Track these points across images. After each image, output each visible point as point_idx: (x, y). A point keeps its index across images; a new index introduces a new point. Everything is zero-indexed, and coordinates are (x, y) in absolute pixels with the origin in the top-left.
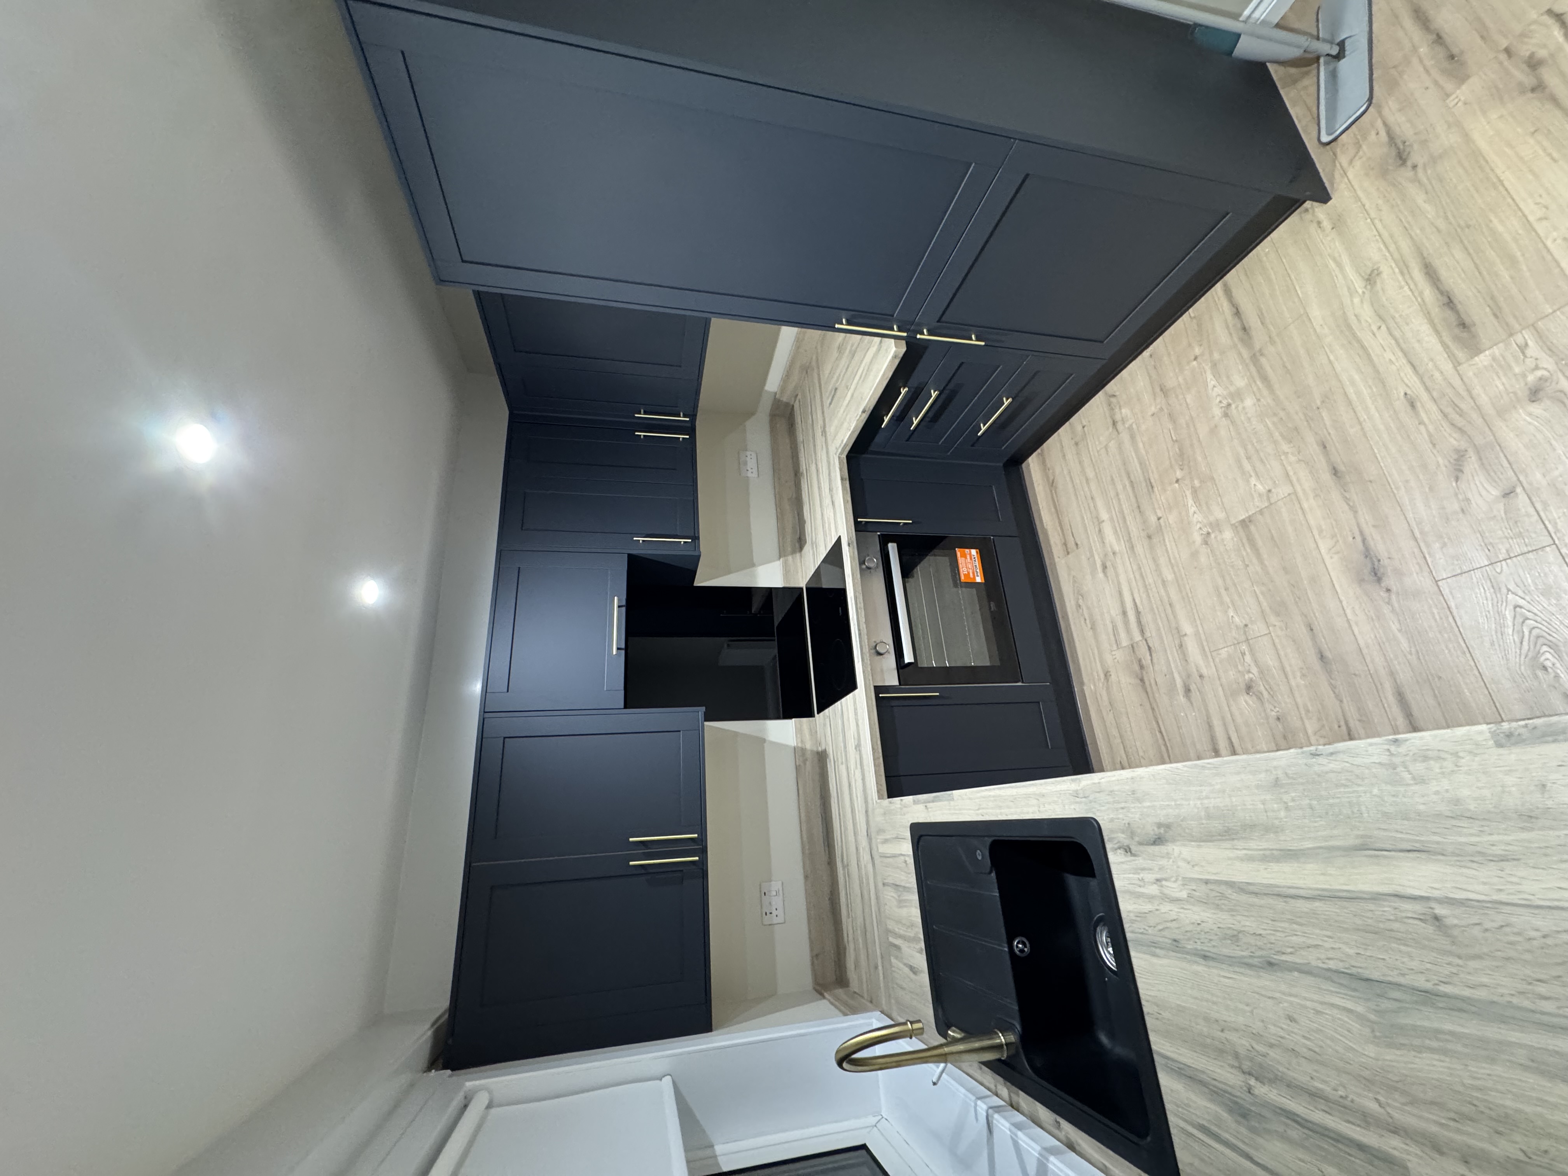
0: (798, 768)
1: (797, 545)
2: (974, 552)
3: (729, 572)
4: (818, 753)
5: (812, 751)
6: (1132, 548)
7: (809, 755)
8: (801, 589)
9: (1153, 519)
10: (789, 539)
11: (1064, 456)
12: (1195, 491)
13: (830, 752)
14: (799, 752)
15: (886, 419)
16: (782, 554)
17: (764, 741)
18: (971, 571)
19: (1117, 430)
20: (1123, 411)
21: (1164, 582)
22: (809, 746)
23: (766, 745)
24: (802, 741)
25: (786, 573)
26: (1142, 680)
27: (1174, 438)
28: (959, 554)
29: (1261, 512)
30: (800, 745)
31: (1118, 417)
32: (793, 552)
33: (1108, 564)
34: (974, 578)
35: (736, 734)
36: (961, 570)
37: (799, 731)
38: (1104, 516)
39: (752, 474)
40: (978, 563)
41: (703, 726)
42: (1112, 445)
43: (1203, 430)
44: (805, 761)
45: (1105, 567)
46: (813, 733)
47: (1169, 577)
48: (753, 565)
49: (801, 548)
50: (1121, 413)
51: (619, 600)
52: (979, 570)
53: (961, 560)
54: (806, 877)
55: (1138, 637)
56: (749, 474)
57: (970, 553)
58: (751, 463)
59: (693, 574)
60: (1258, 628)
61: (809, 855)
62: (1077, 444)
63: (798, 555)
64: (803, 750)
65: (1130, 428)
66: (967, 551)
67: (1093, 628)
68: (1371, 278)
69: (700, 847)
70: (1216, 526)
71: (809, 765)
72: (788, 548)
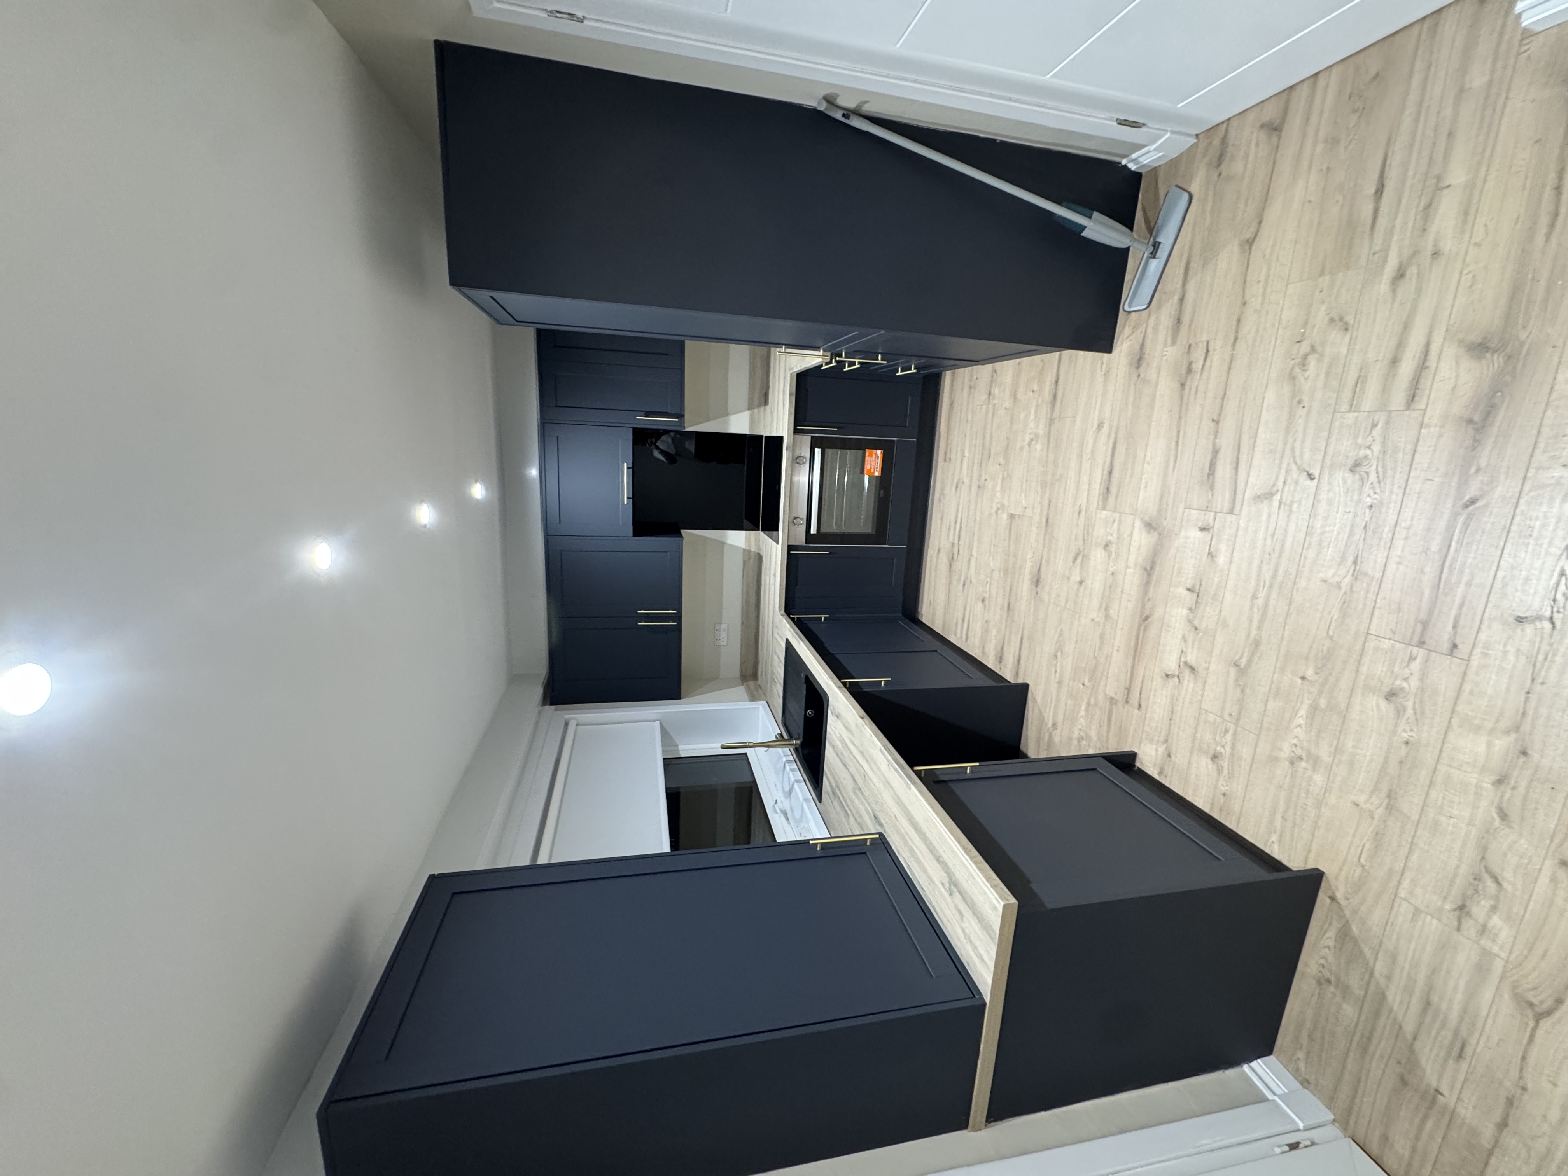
0: (745, 563)
1: (763, 399)
2: (879, 452)
3: (708, 420)
5: (755, 552)
6: (970, 487)
7: (752, 555)
8: (762, 435)
10: (756, 392)
11: (962, 390)
12: (1003, 478)
14: (747, 553)
16: (750, 407)
17: (723, 543)
18: (873, 467)
20: (996, 390)
21: (975, 520)
22: (753, 549)
23: (726, 548)
24: (749, 547)
25: (752, 422)
28: (867, 454)
29: (1019, 516)
30: (747, 548)
31: (992, 391)
32: (759, 406)
34: (874, 473)
35: (706, 539)
36: (866, 466)
40: (879, 461)
41: (684, 534)
42: (984, 407)
43: (1018, 446)
44: (749, 559)
45: (957, 486)
46: (757, 541)
48: (728, 415)
50: (994, 390)
51: (627, 465)
52: (879, 467)
53: (867, 458)
54: (742, 624)
57: (876, 454)
61: (745, 613)
62: (970, 387)
63: (762, 408)
64: (749, 552)
65: (994, 406)
66: (874, 451)
68: (1100, 425)
69: (678, 618)
71: (752, 561)
72: (756, 402)
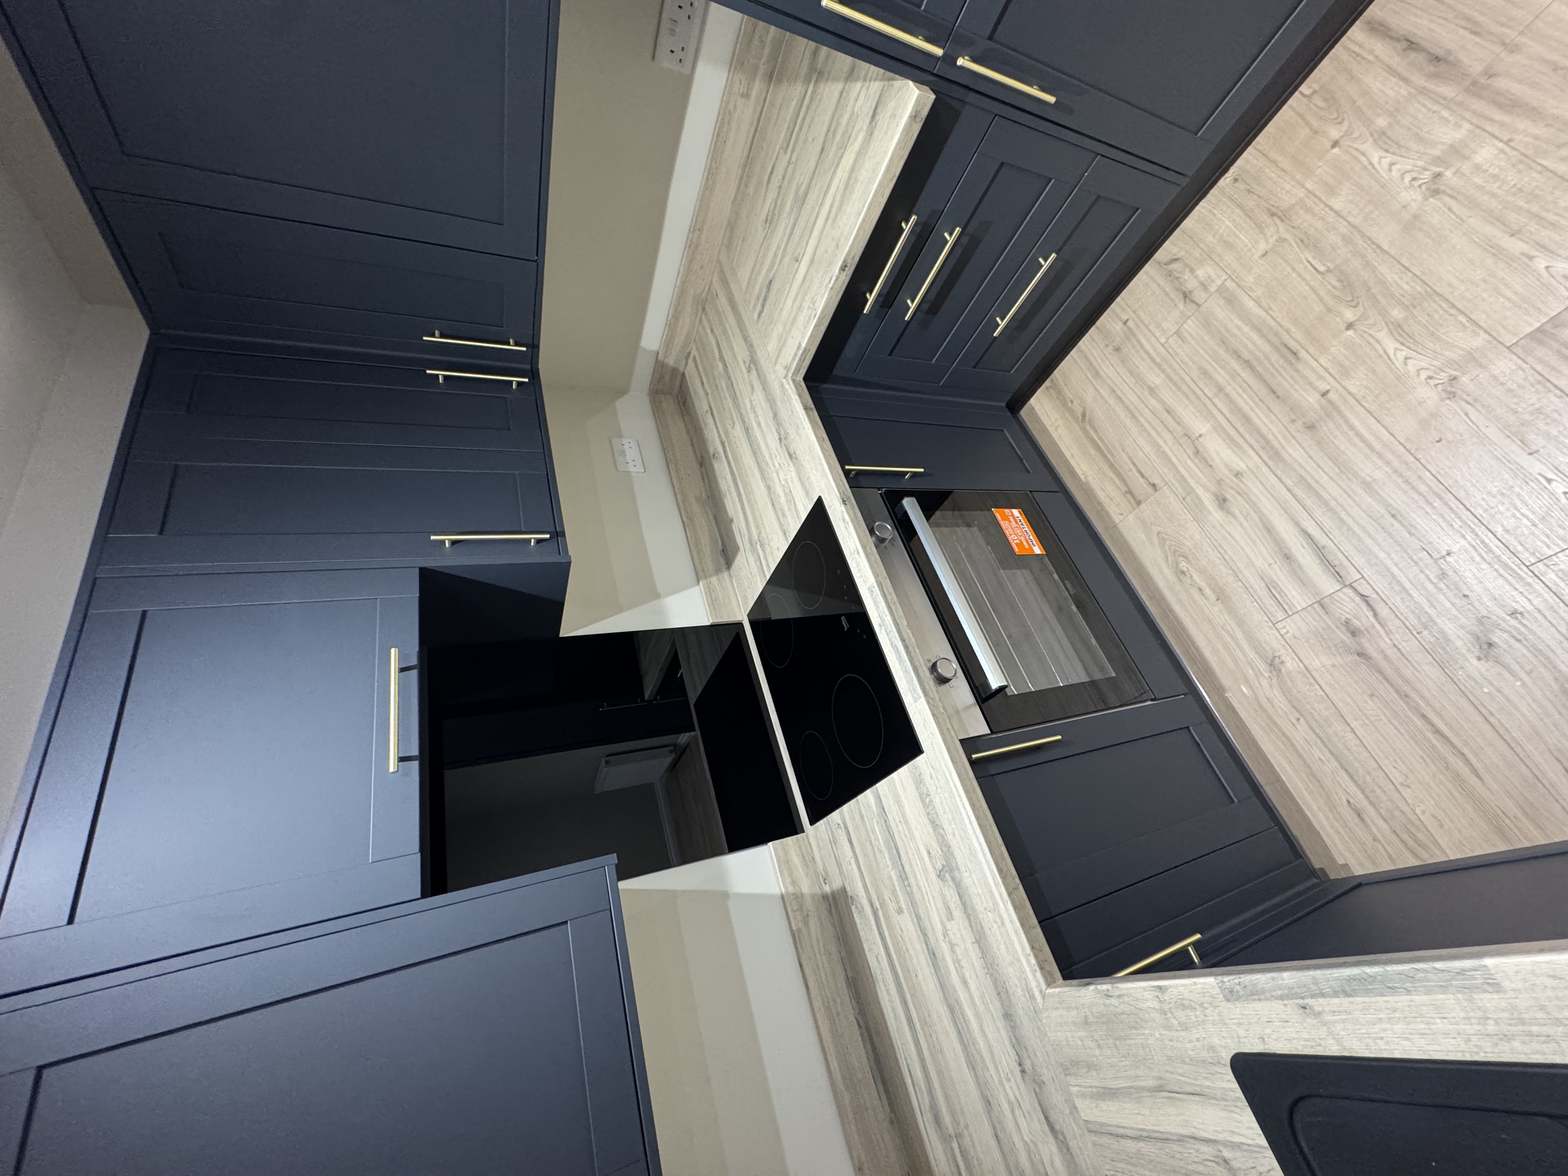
0: (796, 937)
1: (722, 561)
2: (1016, 512)
3: (618, 610)
4: (825, 897)
5: (813, 896)
6: (1276, 455)
7: (809, 903)
8: (740, 625)
9: (1311, 399)
10: (707, 550)
12: (1397, 328)
14: (792, 903)
15: (871, 298)
16: (700, 576)
17: (725, 895)
18: (1022, 539)
19: (1193, 302)
20: (1200, 272)
22: (806, 887)
23: (731, 904)
24: (794, 882)
25: (713, 602)
26: (1362, 654)
27: (1322, 269)
28: (998, 515)
30: (791, 889)
31: (1191, 283)
32: (718, 571)
33: (1229, 494)
34: (1031, 549)
35: (672, 896)
36: (1010, 538)
37: (785, 864)
38: (1200, 426)
39: (635, 468)
40: (1027, 528)
41: (617, 897)
44: (806, 919)
45: (1222, 501)
46: (809, 860)
48: (657, 596)
49: (729, 564)
50: (1196, 277)
51: (401, 657)
52: (1033, 538)
53: (1004, 524)
55: (1331, 588)
56: (631, 468)
57: (1013, 515)
58: (632, 454)
62: (1117, 349)
63: (726, 574)
64: (799, 897)
66: (1007, 511)
71: (813, 922)
72: (709, 566)
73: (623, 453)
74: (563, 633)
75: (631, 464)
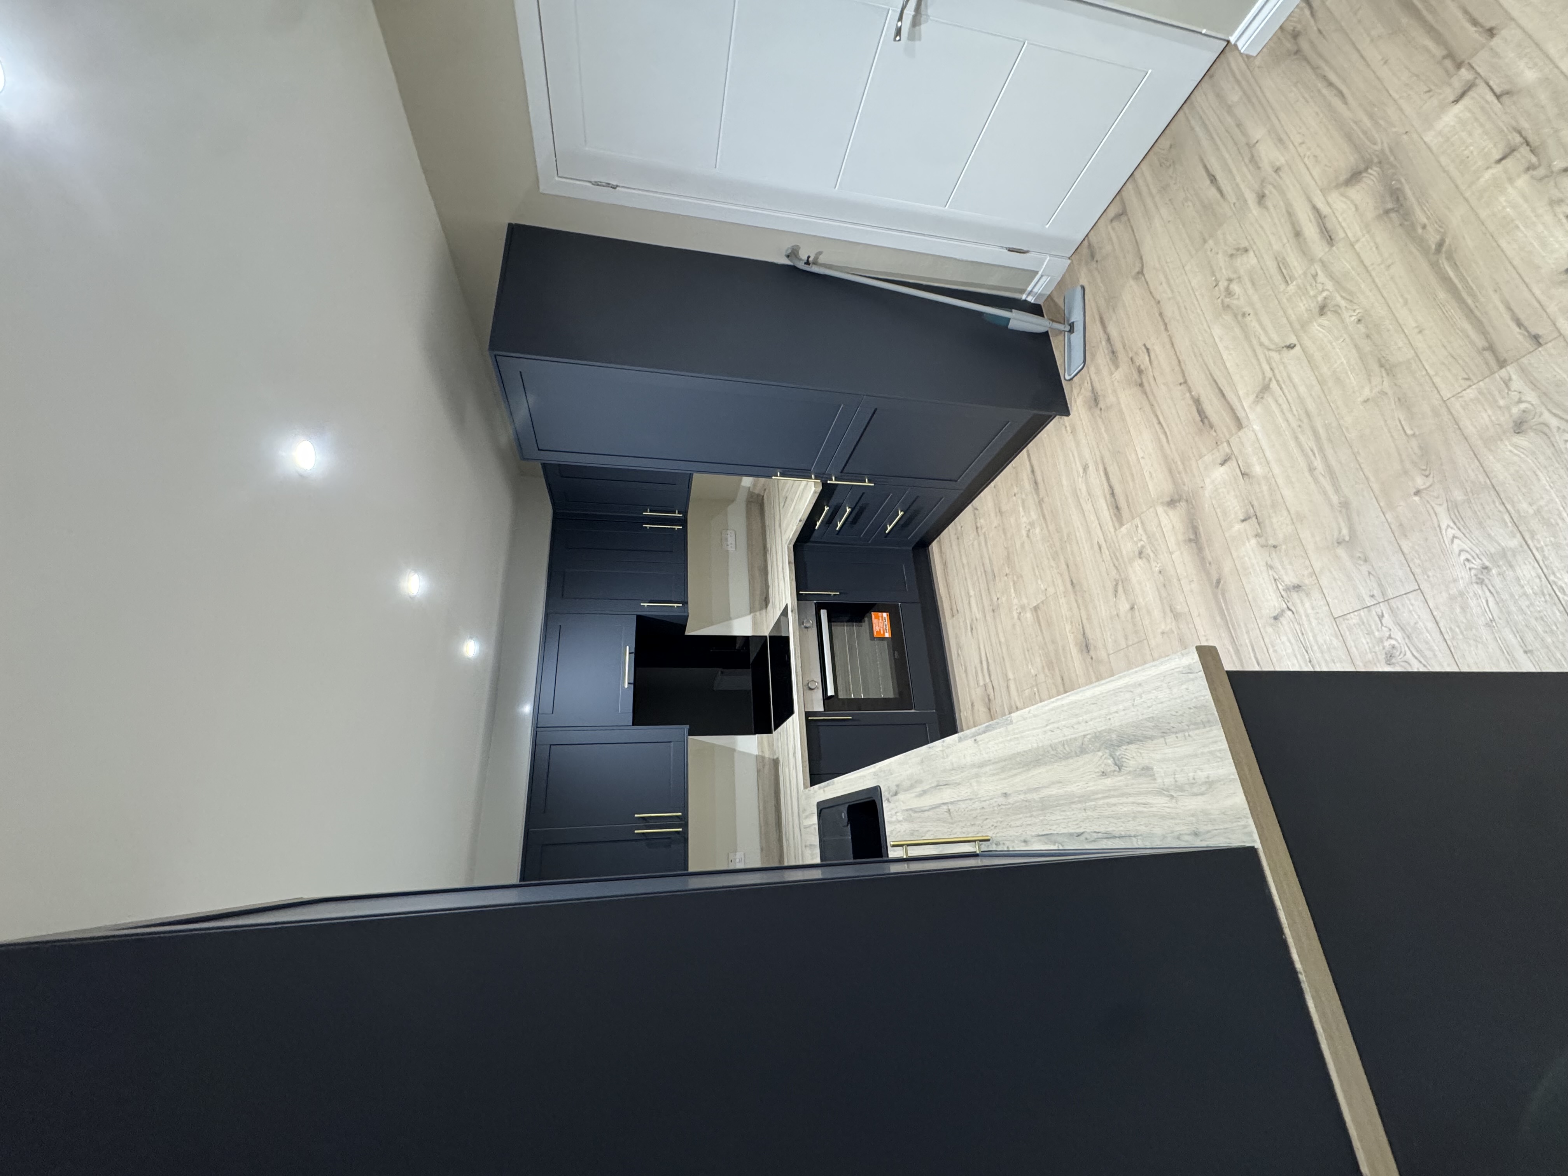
0: (758, 771)
1: (764, 603)
2: (885, 615)
3: (712, 624)
4: (773, 760)
5: (769, 758)
9: (995, 599)
11: (951, 546)
12: (1014, 583)
13: (780, 759)
14: (760, 759)
15: (818, 524)
17: (733, 750)
18: (882, 629)
19: (978, 533)
20: (980, 520)
21: (1000, 642)
22: (767, 754)
23: (736, 754)
24: (762, 752)
25: (755, 624)
26: (989, 709)
28: (873, 616)
29: (1042, 602)
30: (760, 754)
32: (761, 609)
33: (974, 627)
34: (884, 634)
35: (713, 746)
36: (874, 629)
37: (760, 744)
38: (972, 593)
39: (731, 549)
40: (887, 623)
41: (687, 739)
42: (976, 543)
43: (1018, 545)
44: (764, 766)
45: (972, 629)
47: (1003, 640)
49: (767, 605)
51: (630, 649)
52: (888, 628)
53: (874, 621)
54: (762, 849)
55: (988, 680)
56: (729, 548)
57: (882, 616)
58: (731, 540)
59: (684, 627)
60: (1041, 677)
61: (764, 835)
62: (958, 539)
63: (764, 611)
64: (763, 758)
65: (984, 534)
66: (880, 614)
67: (966, 671)
69: (683, 822)
70: (1023, 608)
71: (767, 767)
72: (757, 605)
73: (727, 539)
74: (687, 633)
75: (729, 546)
